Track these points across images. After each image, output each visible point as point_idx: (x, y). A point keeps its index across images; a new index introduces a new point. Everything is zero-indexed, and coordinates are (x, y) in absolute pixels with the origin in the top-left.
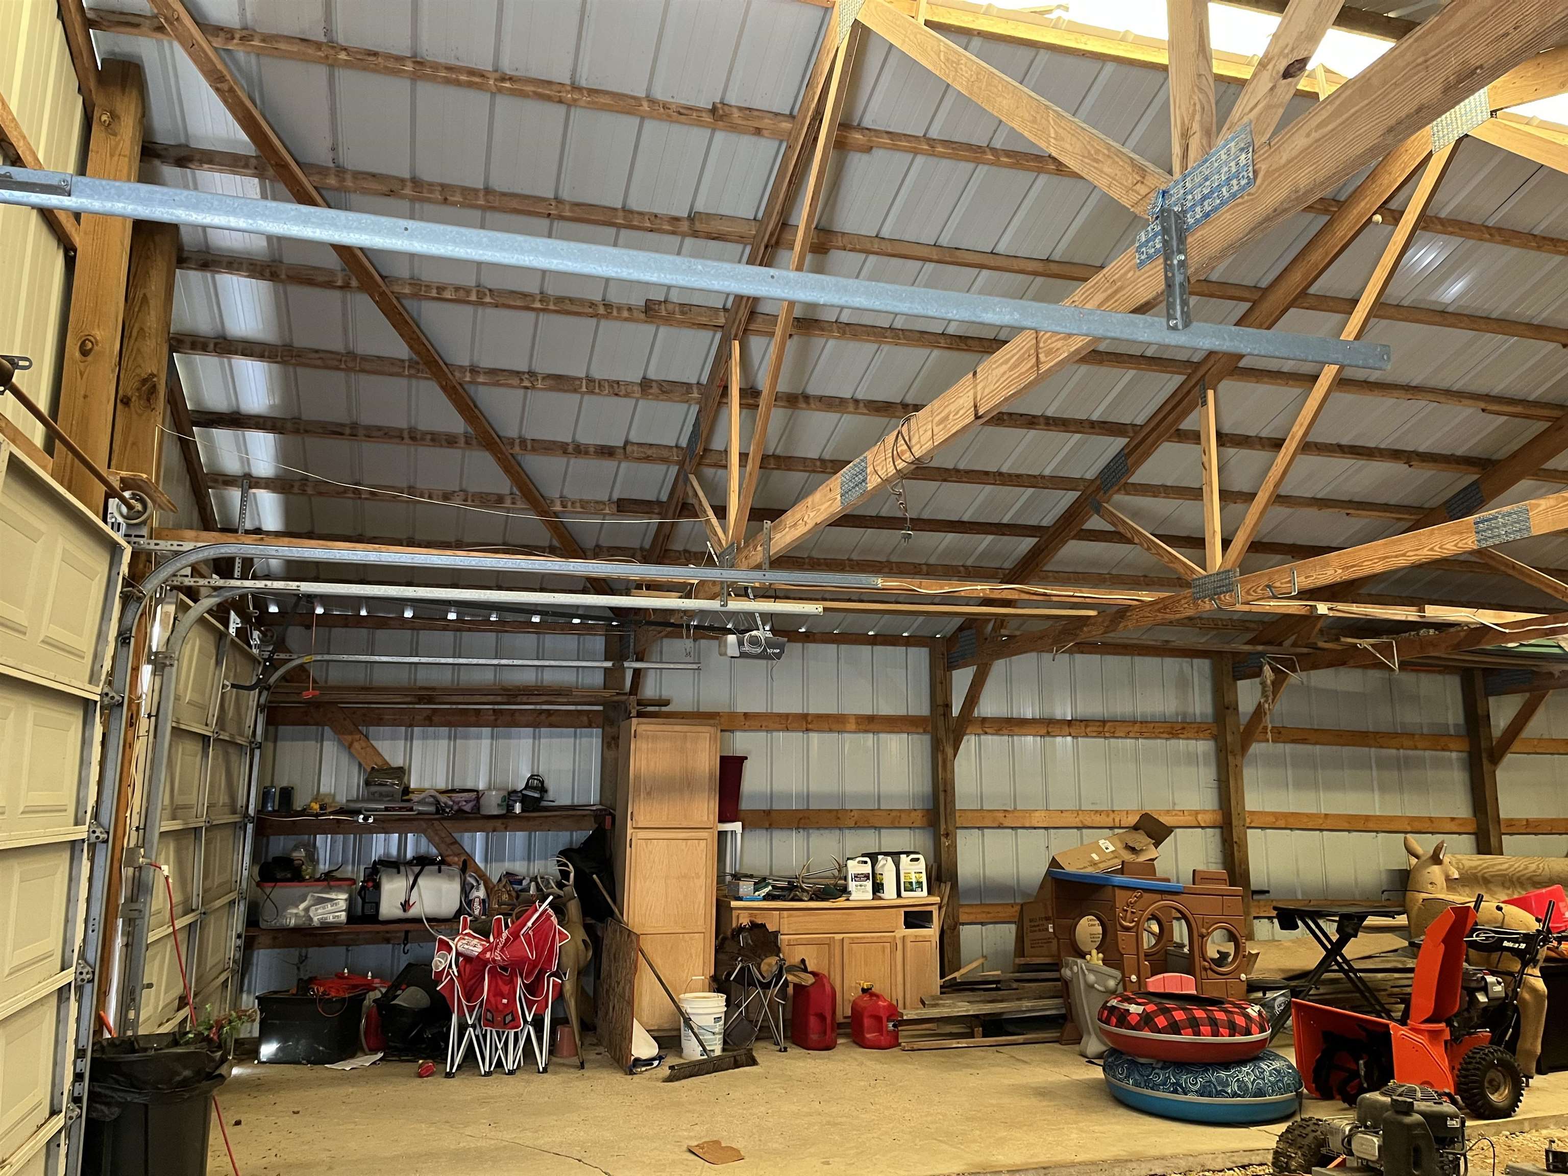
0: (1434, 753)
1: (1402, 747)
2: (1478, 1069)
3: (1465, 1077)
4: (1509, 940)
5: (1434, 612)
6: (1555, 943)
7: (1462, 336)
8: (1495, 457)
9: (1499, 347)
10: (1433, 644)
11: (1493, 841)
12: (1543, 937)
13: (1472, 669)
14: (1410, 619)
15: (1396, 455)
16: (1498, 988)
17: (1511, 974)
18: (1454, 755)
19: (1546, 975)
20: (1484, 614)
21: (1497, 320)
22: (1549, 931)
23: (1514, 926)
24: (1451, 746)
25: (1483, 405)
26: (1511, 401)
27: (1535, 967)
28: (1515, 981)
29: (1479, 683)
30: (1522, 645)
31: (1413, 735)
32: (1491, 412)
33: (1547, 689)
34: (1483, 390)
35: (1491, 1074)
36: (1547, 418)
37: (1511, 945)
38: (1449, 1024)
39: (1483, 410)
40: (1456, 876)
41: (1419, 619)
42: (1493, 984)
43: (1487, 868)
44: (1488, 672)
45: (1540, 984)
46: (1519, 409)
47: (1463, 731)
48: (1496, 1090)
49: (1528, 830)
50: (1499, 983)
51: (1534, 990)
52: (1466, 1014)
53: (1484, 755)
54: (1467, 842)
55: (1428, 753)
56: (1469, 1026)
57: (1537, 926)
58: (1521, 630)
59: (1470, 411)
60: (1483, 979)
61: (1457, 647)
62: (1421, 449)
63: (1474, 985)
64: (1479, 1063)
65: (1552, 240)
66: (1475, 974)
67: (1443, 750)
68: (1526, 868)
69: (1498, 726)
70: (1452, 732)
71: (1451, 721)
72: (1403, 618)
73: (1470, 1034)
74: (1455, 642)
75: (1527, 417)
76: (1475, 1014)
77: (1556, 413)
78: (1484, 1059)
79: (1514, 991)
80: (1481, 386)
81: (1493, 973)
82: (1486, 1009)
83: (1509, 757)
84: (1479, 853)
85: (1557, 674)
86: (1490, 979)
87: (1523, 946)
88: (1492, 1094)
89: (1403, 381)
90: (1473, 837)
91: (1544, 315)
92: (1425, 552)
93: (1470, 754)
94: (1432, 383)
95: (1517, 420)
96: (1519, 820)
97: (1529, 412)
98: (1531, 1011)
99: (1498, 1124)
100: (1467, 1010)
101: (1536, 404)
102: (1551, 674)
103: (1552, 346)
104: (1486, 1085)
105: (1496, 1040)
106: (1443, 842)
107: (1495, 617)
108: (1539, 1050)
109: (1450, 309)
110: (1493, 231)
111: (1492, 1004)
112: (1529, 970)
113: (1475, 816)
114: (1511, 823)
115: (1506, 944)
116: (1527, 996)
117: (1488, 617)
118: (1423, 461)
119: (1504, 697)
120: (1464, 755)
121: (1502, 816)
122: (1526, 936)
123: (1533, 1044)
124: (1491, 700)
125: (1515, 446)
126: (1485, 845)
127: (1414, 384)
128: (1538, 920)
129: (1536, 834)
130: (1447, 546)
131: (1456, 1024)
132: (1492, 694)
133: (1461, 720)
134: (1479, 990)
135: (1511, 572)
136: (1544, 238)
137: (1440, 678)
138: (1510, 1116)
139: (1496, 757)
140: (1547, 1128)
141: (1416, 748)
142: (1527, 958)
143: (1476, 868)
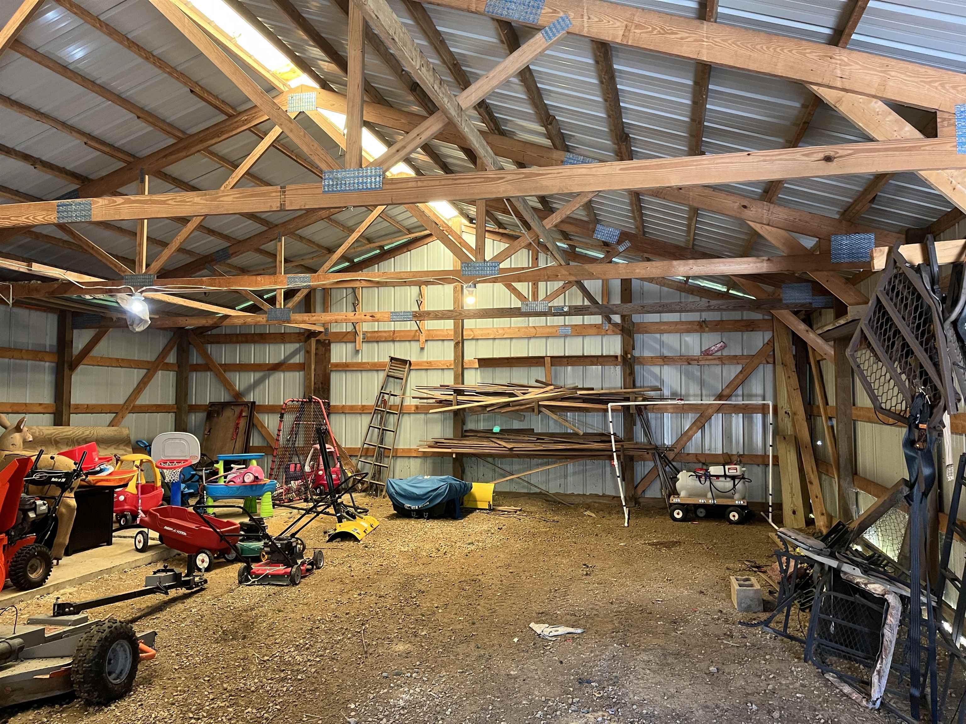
0: (34, 362)
1: (13, 358)
2: (24, 560)
3: (15, 566)
4: (55, 477)
5: (38, 268)
6: (84, 477)
7: (76, 88)
8: (91, 177)
9: (99, 105)
10: (37, 290)
11: (65, 418)
12: (77, 473)
13: (66, 310)
14: (21, 270)
15: (26, 157)
16: (44, 507)
17: (53, 498)
18: (47, 364)
19: (77, 497)
20: (70, 275)
21: (99, 86)
22: (81, 470)
23: (61, 468)
24: (46, 359)
25: (85, 140)
26: (103, 143)
27: (71, 492)
28: (54, 502)
29: (69, 321)
30: (95, 298)
31: (21, 350)
32: (91, 146)
33: (109, 327)
34: (87, 130)
35: (33, 561)
36: (125, 161)
37: (56, 480)
38: (8, 534)
39: (85, 143)
40: (31, 439)
41: (27, 271)
42: (41, 505)
43: (58, 434)
44: (75, 314)
45: (73, 502)
46: (107, 149)
47: (55, 350)
48: (34, 570)
49: (87, 411)
50: (44, 504)
51: (68, 506)
52: (20, 526)
53: (66, 366)
54: (48, 418)
55: (30, 362)
56: (22, 534)
57: (74, 467)
58: (92, 288)
59: (78, 141)
60: (34, 503)
61: (52, 294)
62: (44, 158)
63: (27, 507)
64: (25, 556)
65: (138, 46)
66: (29, 500)
67: (40, 360)
68: (83, 433)
69: (78, 348)
70: (48, 350)
71: (48, 343)
72: (17, 269)
73: (21, 538)
74: (51, 290)
75: (112, 156)
76: (27, 526)
77: (131, 159)
78: (29, 553)
79: (55, 507)
80: (87, 127)
81: (42, 499)
82: (34, 521)
83: (81, 367)
84: (55, 425)
85: (114, 319)
86: (39, 502)
87: (64, 480)
88: (32, 574)
89: (36, 106)
90: (52, 416)
91: (128, 94)
92: (23, 219)
93: (57, 364)
94: (55, 114)
95: (106, 156)
96: (82, 405)
97: (114, 153)
98: (65, 518)
99: (33, 592)
100: (21, 524)
101: (118, 149)
102: (112, 319)
103: (132, 115)
104: (28, 569)
105: (38, 540)
106: (24, 418)
107: (78, 278)
108: (67, 542)
109: (71, 67)
110: (103, 24)
111: (39, 517)
112: (66, 494)
113: (55, 402)
114: (77, 406)
115: (53, 479)
116: (63, 510)
117: (73, 277)
118: (44, 167)
119: (84, 330)
120: (54, 365)
121: (72, 402)
122: (67, 474)
123: (64, 539)
124: (75, 331)
125: (104, 173)
126: (59, 421)
127: (42, 111)
128: (75, 464)
129: (92, 413)
130: (38, 218)
131: (13, 533)
132: (76, 328)
133: (55, 342)
134: (30, 510)
135: (91, 251)
136: (133, 42)
137: (44, 314)
138: (41, 585)
139: (73, 367)
140: (64, 588)
141: (22, 359)
142: (64, 487)
143: (51, 434)
